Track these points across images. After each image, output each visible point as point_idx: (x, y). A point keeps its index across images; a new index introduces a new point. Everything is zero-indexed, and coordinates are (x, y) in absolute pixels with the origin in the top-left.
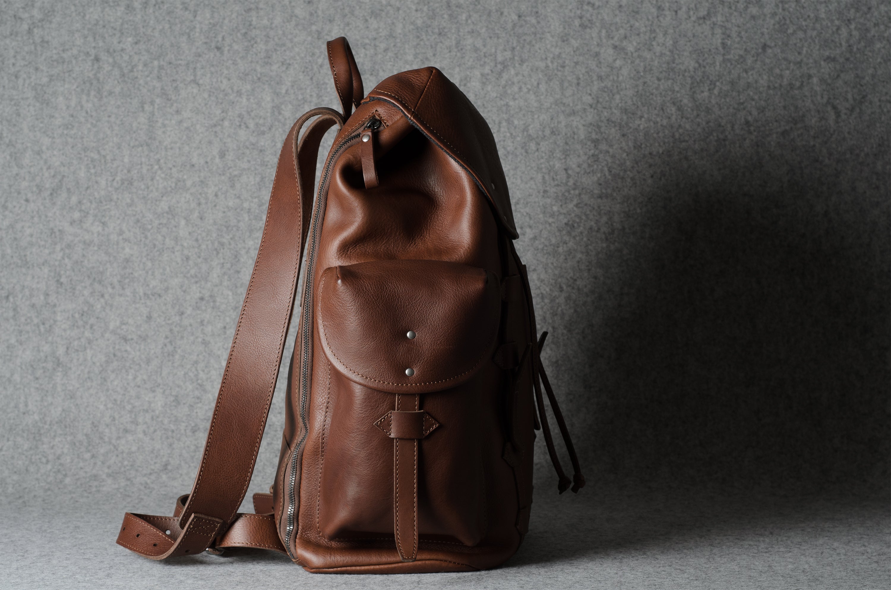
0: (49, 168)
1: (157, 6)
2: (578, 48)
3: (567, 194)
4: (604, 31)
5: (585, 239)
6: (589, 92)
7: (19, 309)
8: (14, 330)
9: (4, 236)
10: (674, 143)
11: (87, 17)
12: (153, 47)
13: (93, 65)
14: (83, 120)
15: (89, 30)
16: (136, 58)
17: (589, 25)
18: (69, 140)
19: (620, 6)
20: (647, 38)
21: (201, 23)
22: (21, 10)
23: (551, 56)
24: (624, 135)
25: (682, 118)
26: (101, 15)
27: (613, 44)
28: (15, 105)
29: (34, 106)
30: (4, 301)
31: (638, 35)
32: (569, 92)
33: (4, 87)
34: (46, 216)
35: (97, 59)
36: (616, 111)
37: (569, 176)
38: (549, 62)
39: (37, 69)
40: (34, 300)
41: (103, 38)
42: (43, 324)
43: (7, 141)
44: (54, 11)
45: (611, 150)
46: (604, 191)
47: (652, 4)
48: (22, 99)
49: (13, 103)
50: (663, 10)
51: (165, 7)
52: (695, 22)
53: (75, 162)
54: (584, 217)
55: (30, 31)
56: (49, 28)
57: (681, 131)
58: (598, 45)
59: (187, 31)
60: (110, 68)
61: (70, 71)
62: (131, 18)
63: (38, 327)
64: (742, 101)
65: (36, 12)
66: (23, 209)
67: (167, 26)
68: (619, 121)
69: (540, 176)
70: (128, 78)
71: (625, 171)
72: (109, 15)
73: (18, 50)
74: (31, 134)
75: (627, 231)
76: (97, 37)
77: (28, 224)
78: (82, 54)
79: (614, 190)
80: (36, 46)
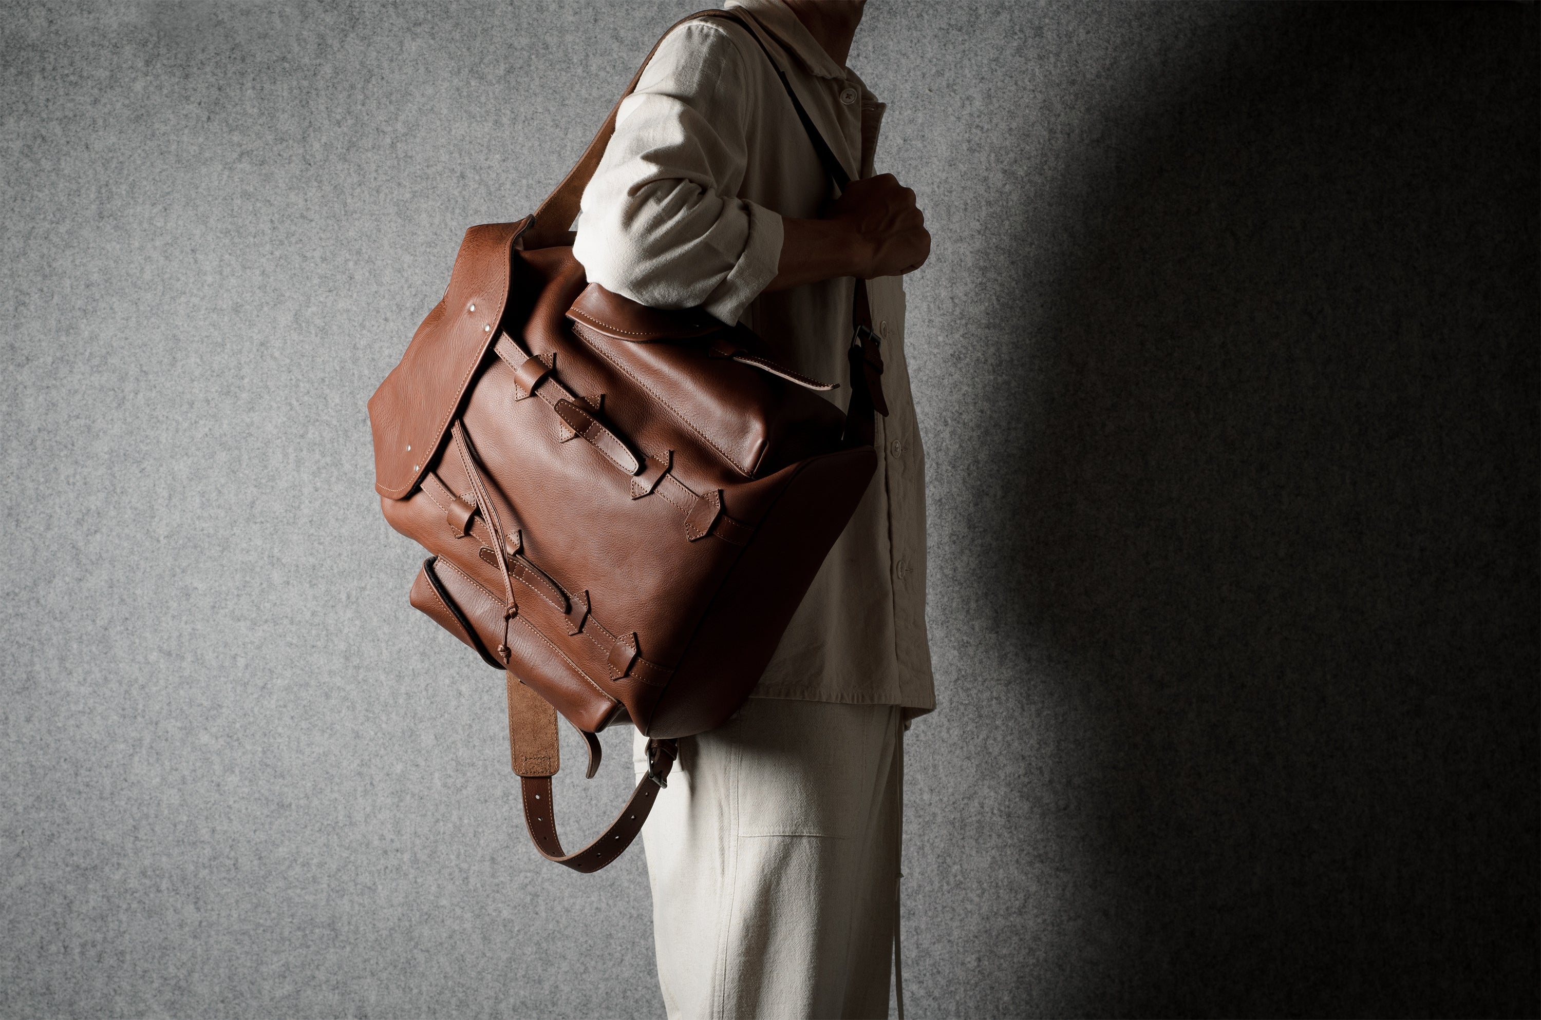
0: (410, 287)
1: (526, 123)
2: (965, 173)
3: (952, 324)
4: (993, 155)
5: (972, 371)
6: (977, 217)
9: (361, 356)
10: (1065, 271)
11: (454, 131)
13: (459, 182)
14: (446, 238)
15: (455, 145)
16: (504, 176)
17: (978, 149)
18: (432, 258)
19: (1011, 129)
20: (1038, 161)
21: (572, 141)
22: (384, 123)
23: (938, 180)
24: (1013, 263)
25: (1074, 245)
26: (468, 131)
27: (1003, 169)
28: (376, 220)
29: (396, 222)
30: (361, 425)
31: (1029, 159)
32: (955, 218)
33: (365, 201)
35: (463, 176)
36: (1005, 238)
37: (955, 305)
38: (935, 187)
39: (399, 184)
41: (470, 154)
43: (367, 257)
44: (418, 125)
45: (999, 278)
46: (992, 321)
47: (1043, 127)
48: (384, 214)
49: (373, 218)
50: (1055, 133)
52: (1088, 145)
53: (438, 282)
54: (971, 348)
55: (393, 145)
56: (413, 143)
57: (1073, 258)
58: (987, 170)
60: (476, 186)
61: (434, 188)
62: (499, 134)
65: (399, 126)
66: (381, 328)
67: (537, 143)
68: (1008, 247)
69: (925, 305)
70: (495, 196)
71: (1014, 300)
72: (476, 131)
73: (380, 164)
74: (392, 251)
75: (1016, 362)
76: (463, 153)
77: (386, 345)
78: (447, 171)
79: (1002, 320)
80: (399, 161)
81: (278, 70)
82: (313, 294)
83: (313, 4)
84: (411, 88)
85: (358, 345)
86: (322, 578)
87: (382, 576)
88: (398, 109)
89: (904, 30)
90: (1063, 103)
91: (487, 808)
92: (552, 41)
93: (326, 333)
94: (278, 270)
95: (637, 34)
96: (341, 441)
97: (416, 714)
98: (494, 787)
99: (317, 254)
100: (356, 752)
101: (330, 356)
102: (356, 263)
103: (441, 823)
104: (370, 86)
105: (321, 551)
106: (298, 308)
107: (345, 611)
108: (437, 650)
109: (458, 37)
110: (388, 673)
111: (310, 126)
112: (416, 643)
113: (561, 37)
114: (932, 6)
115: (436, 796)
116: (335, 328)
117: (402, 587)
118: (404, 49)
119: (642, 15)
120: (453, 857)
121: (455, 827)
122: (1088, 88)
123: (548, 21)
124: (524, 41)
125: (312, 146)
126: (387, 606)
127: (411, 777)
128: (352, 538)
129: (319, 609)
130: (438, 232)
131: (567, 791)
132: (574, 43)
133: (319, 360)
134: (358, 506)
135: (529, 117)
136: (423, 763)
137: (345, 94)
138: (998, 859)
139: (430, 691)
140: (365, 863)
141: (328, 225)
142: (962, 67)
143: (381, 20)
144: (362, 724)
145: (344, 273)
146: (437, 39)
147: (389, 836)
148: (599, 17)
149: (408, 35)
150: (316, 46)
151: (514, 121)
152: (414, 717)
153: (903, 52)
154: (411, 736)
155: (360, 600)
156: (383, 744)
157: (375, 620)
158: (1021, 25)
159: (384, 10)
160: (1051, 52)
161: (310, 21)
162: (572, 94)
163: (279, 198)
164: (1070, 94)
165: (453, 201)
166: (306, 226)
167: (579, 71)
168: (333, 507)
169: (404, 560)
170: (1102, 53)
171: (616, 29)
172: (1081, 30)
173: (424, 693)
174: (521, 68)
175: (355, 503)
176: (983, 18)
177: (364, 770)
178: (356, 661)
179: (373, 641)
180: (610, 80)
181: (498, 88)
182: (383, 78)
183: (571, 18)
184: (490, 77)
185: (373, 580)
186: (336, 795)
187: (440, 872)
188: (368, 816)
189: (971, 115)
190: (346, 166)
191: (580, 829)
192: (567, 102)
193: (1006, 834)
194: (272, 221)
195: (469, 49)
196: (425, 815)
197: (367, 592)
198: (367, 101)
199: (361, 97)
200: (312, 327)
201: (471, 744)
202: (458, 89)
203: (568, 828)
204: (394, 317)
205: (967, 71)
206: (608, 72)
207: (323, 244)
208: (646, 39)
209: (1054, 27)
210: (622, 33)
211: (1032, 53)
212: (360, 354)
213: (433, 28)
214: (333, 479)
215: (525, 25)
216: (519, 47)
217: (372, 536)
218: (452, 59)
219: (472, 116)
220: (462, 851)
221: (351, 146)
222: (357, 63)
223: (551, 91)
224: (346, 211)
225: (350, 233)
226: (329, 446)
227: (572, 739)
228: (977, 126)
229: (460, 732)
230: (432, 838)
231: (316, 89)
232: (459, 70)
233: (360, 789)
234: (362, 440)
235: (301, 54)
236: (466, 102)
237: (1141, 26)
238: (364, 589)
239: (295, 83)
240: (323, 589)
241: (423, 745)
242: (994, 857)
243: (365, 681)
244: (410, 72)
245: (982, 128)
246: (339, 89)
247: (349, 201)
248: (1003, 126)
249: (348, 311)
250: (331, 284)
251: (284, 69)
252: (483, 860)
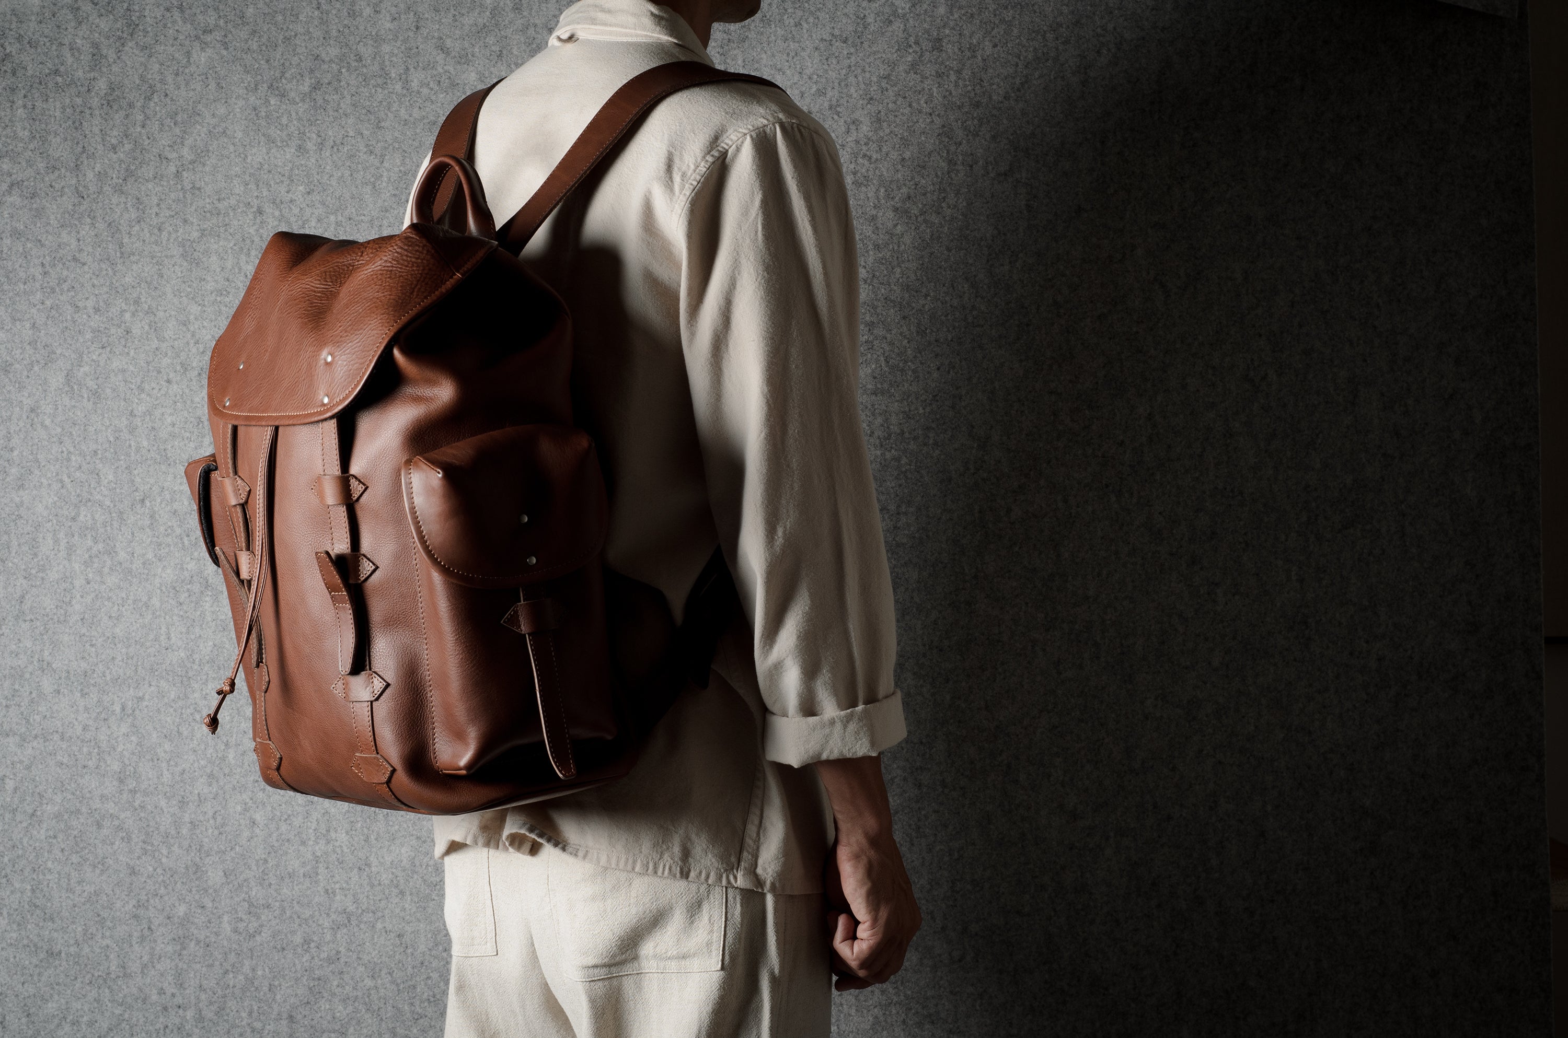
0: (197, 343)
1: (335, 148)
4: (882, 190)
7: (157, 516)
8: (151, 541)
9: (139, 424)
10: (965, 328)
11: (250, 158)
12: (329, 198)
15: (251, 175)
16: (308, 211)
17: (865, 183)
18: (223, 308)
19: (903, 159)
20: (935, 198)
21: (388, 170)
22: (167, 148)
24: (904, 318)
25: (977, 297)
26: (266, 158)
27: (894, 206)
28: (157, 263)
29: (181, 266)
31: (924, 194)
33: (144, 241)
34: (192, 401)
35: (260, 212)
36: (896, 288)
39: (185, 221)
40: (176, 506)
41: (269, 185)
42: (188, 536)
43: (146, 307)
44: (208, 151)
45: (888, 336)
46: (879, 386)
47: (942, 157)
48: (166, 256)
49: (154, 261)
50: (956, 164)
51: (346, 149)
52: (994, 179)
55: (178, 174)
56: (202, 172)
57: (975, 313)
59: (372, 180)
60: (276, 223)
61: (226, 225)
62: (303, 162)
63: (181, 539)
64: (1050, 276)
65: (185, 152)
66: (163, 392)
67: (347, 173)
68: (899, 299)
71: (906, 362)
72: (275, 158)
73: (163, 198)
74: (175, 300)
75: (907, 435)
76: (261, 184)
77: (169, 411)
78: (241, 205)
79: (891, 385)
80: (185, 193)
81: (51, 84)
82: (86, 352)
83: (87, 7)
84: (200, 107)
85: (135, 412)
86: (94, 686)
87: (163, 683)
88: (185, 132)
89: (779, 41)
90: (965, 129)
91: (284, 958)
92: (366, 51)
93: (99, 397)
94: (49, 322)
95: (467, 45)
96: (116, 525)
97: (201, 846)
98: (293, 933)
99: (90, 304)
100: (131, 891)
101: (103, 424)
102: (133, 315)
103: (231, 975)
104: (152, 104)
105: (93, 655)
106: (69, 368)
107: (119, 725)
108: (227, 771)
109: (255, 47)
110: (169, 799)
111: (83, 152)
112: (202, 762)
113: (377, 47)
114: (812, 13)
115: (225, 943)
116: (108, 391)
117: (186, 697)
118: (192, 60)
119: (471, 22)
120: (244, 1015)
121: (246, 979)
122: (994, 112)
123: (362, 28)
124: (334, 51)
125: (85, 175)
126: (168, 719)
127: (196, 920)
128: (128, 639)
129: (91, 723)
130: (231, 277)
131: (379, 937)
132: (392, 54)
133: (91, 429)
134: (135, 601)
135: (338, 142)
136: (209, 905)
137: (122, 113)
138: (882, 1019)
139: (219, 819)
140: (141, 1021)
141: (101, 270)
142: (847, 85)
143: (165, 26)
144: (139, 858)
145: (120, 327)
146: (231, 49)
147: (170, 990)
148: (421, 23)
149: (197, 44)
150: (90, 56)
151: (321, 146)
152: (200, 851)
153: (779, 67)
154: (195, 873)
155: (137, 712)
156: (164, 881)
157: (154, 736)
158: (917, 36)
159: (168, 15)
160: (952, 69)
161: (84, 27)
162: (389, 114)
163: (50, 237)
164: (973, 119)
165: (248, 241)
166: (78, 270)
167: (398, 87)
168: (106, 603)
169: (189, 665)
170: (1011, 70)
171: (441, 38)
172: (987, 43)
173: (212, 822)
174: (329, 83)
175: (131, 598)
176: (872, 28)
177: (141, 912)
178: (132, 784)
179: (153, 760)
180: (433, 98)
181: (302, 107)
182: (166, 95)
183: (388, 25)
184: (292, 94)
185: (152, 688)
186: (107, 942)
187: (229, 1032)
188: (145, 966)
189: (857, 142)
190: (123, 199)
191: (393, 982)
192: (383, 124)
193: (891, 990)
194: (43, 265)
195: (267, 61)
196: (212, 966)
197: (145, 703)
198: (148, 122)
199: (140, 117)
200: (84, 390)
201: (267, 882)
202: (255, 109)
203: (379, 982)
204: (178, 378)
205: (853, 90)
206: (432, 89)
207: (97, 292)
208: (477, 50)
209: (956, 39)
210: (449, 43)
211: (929, 70)
212: (138, 422)
213: (225, 36)
214: (106, 570)
215: (334, 33)
216: (327, 59)
217: (151, 637)
218: (248, 72)
219: (270, 140)
220: (256, 1008)
221: (129, 174)
222: (136, 76)
223: (364, 111)
224: (122, 253)
225: (127, 279)
226: (102, 530)
227: (384, 876)
228: (865, 156)
229: (254, 868)
230: (220, 992)
231: (90, 108)
232: (256, 85)
233: (135, 934)
234: (140, 523)
235: (75, 66)
236: (264, 123)
237: (1057, 39)
238: (141, 699)
239: (68, 101)
240: (95, 699)
241: (210, 883)
242: (876, 1017)
243: (142, 807)
244: (199, 88)
245: (870, 158)
246: (115, 108)
247: (126, 240)
248: (894, 155)
249: (124, 371)
250: (104, 340)
251: (57, 83)
252: (279, 1018)
